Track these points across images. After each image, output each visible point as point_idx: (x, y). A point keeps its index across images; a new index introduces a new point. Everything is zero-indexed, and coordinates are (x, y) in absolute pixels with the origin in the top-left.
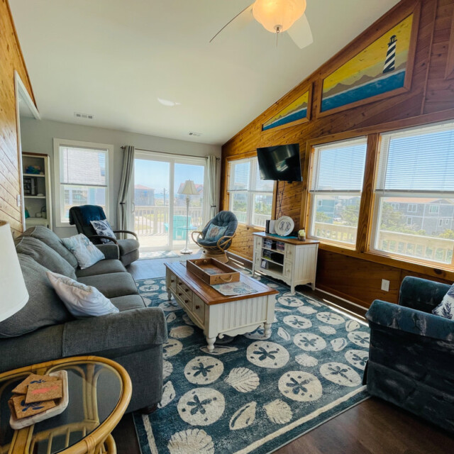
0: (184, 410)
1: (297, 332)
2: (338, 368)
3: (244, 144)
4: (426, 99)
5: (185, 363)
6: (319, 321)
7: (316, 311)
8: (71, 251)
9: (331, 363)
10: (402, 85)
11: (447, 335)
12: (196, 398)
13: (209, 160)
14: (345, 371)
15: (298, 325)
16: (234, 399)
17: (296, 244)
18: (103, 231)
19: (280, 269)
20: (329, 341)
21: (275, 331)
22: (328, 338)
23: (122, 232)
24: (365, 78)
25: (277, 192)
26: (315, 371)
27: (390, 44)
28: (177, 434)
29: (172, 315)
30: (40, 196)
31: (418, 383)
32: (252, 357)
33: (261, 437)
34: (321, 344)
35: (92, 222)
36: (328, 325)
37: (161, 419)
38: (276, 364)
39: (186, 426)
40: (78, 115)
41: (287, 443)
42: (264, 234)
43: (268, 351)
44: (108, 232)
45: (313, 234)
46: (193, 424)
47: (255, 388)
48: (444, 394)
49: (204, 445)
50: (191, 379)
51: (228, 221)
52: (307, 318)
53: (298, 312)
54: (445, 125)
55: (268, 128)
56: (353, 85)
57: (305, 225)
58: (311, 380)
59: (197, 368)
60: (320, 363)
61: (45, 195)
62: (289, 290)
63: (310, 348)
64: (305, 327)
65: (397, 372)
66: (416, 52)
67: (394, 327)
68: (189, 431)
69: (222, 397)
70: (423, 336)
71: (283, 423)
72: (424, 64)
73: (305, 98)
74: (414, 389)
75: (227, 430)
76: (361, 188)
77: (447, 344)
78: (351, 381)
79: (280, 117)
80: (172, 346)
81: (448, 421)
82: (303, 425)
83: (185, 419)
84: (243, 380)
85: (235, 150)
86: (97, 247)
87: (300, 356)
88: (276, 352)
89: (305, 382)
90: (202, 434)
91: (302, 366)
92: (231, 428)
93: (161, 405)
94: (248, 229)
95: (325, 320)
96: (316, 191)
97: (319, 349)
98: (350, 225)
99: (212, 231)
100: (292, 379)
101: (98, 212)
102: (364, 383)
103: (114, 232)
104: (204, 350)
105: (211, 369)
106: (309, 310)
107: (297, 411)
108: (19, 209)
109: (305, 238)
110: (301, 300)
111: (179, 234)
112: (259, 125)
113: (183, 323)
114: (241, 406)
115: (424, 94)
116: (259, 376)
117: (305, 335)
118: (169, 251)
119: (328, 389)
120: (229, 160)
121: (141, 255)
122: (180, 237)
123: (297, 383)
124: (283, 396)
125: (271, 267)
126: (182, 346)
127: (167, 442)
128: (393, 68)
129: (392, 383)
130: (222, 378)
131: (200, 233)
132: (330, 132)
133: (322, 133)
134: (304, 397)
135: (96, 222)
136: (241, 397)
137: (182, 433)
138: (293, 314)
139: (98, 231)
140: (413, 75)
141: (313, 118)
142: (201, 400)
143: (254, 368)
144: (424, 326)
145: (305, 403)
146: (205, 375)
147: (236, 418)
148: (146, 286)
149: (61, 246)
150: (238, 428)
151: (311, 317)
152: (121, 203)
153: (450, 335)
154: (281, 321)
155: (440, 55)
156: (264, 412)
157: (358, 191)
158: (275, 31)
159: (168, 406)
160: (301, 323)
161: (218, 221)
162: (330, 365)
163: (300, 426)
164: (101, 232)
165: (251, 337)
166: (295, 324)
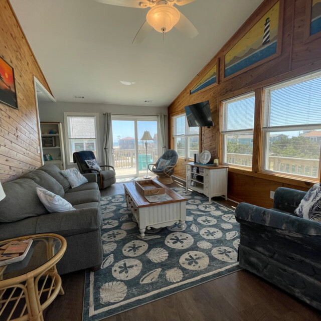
0: (115, 271)
1: (205, 226)
2: (225, 250)
3: (180, 104)
4: (292, 59)
5: (124, 244)
6: (222, 220)
7: (223, 214)
8: (66, 178)
9: (221, 247)
10: (275, 52)
11: (282, 225)
12: (125, 264)
13: (159, 117)
14: (229, 252)
15: (207, 222)
16: (148, 266)
17: (210, 169)
18: (93, 166)
19: (201, 186)
20: (225, 233)
21: (189, 226)
22: (224, 231)
23: (107, 166)
24: (251, 50)
25: (201, 134)
26: (208, 252)
27: (266, 24)
28: (107, 284)
29: (127, 216)
30: (57, 147)
31: (270, 259)
32: (168, 242)
33: (158, 289)
34: (219, 235)
35: (86, 161)
36: (228, 223)
37: (101, 275)
38: (182, 247)
39: (113, 279)
40: (76, 97)
41: (173, 293)
42: (192, 164)
43: (180, 238)
44: (96, 166)
45: (225, 161)
46: (118, 279)
47: (163, 260)
48: (286, 268)
49: (121, 291)
50: (125, 253)
51: (172, 156)
52: (215, 218)
53: (210, 214)
54: (307, 76)
55: (194, 92)
56: (244, 56)
57: (220, 156)
58: (203, 257)
59: (132, 247)
60: (214, 247)
61: (60, 146)
62: (208, 200)
63: (211, 237)
64: (211, 224)
65: (257, 253)
66: (283, 27)
67: (250, 221)
68: (115, 283)
69: (141, 265)
70: (267, 226)
71: (175, 282)
72: (289, 35)
73: (214, 69)
74: (268, 264)
75: (138, 283)
76: (252, 127)
77: (282, 231)
78: (231, 259)
79: (201, 84)
80: (120, 234)
81: (290, 287)
82: (187, 284)
83: (115, 276)
84: (158, 255)
85: (175, 109)
86: (84, 175)
87: (201, 242)
88: (186, 239)
89: (198, 258)
90: (122, 284)
91: (200, 248)
92: (141, 283)
93: (103, 267)
94: (185, 160)
95: (226, 220)
96: (225, 132)
97: (216, 238)
98: (276, 155)
99: (162, 163)
100: (190, 256)
101: (90, 155)
102: (238, 260)
103: (100, 167)
104: (139, 237)
105: (140, 248)
106: (218, 213)
107: (187, 275)
108: (39, 155)
109: (218, 165)
110: (215, 207)
111: (144, 166)
112: (188, 91)
113: (131, 221)
114: (151, 270)
115: (291, 56)
116: (169, 253)
117: (209, 229)
118: (136, 177)
119: (214, 263)
120: (173, 116)
121: (117, 181)
122: (145, 168)
123: (192, 258)
124: (181, 266)
125: (197, 185)
126: (126, 234)
127: (100, 288)
128: (269, 41)
129: (253, 260)
130: (144, 254)
131: (154, 165)
132: (231, 91)
133: (227, 92)
134: (194, 267)
135: (88, 161)
136: (153, 265)
137: (111, 284)
138: (206, 215)
139: (90, 166)
140: (282, 44)
141: (220, 83)
142: (127, 265)
143: (167, 248)
144: (268, 219)
145: (193, 271)
146: (135, 251)
147: (145, 277)
148: (116, 199)
149: (59, 175)
150: (145, 283)
151: (218, 218)
152: (105, 149)
153: (284, 225)
154: (195, 220)
155: (299, 27)
156: (165, 275)
157: (251, 130)
158: (162, 32)
159: (107, 268)
160: (209, 221)
161: (165, 157)
162: (220, 248)
163: (185, 284)
164: (92, 167)
165: (172, 230)
166: (204, 222)
